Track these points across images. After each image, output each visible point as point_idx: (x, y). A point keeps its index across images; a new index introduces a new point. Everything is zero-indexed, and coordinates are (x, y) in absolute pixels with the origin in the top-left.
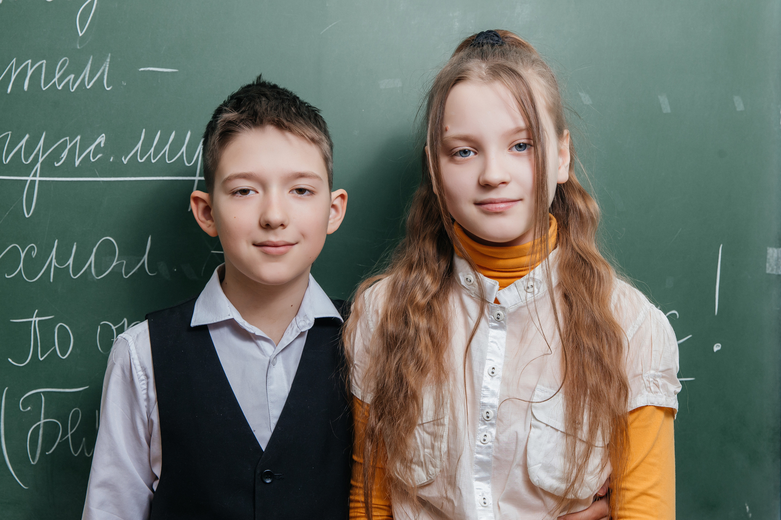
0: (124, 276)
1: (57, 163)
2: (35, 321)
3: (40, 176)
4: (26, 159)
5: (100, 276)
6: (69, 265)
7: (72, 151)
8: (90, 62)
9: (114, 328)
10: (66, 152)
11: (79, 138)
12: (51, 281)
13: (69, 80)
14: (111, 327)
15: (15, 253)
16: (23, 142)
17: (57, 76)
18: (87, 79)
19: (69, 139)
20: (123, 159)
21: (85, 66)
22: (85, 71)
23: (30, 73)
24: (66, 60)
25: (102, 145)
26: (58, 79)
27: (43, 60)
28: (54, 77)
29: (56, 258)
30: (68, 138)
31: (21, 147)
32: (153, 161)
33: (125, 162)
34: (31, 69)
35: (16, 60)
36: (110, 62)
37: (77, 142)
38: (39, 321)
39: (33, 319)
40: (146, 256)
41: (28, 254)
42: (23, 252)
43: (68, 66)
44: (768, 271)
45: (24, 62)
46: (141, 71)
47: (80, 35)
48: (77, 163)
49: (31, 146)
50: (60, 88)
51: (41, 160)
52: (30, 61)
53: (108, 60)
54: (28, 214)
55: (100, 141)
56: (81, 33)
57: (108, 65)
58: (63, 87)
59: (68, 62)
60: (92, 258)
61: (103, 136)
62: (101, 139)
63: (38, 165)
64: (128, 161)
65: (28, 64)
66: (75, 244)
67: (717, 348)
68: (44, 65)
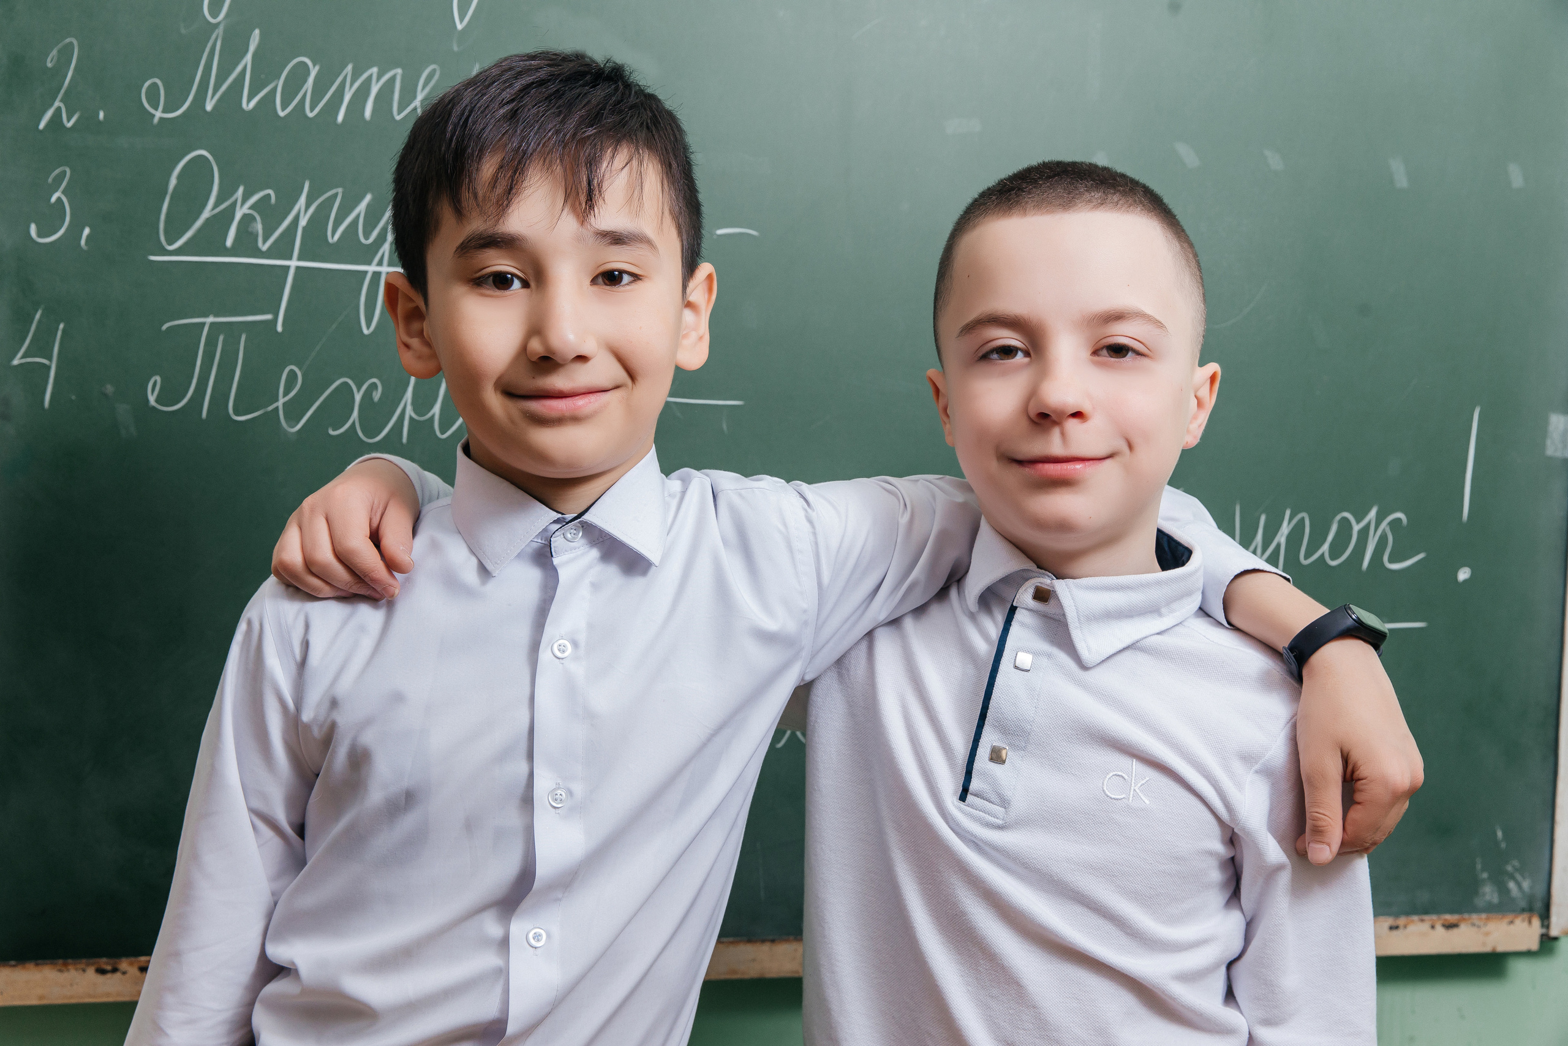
3: (388, 265)
4: (367, 236)
6: (433, 416)
12: (405, 440)
15: (345, 393)
16: (362, 207)
17: (419, 99)
23: (374, 91)
24: (434, 71)
26: (420, 103)
27: (397, 68)
28: (415, 97)
29: (412, 404)
31: (358, 216)
34: (377, 82)
35: (353, 67)
41: (368, 395)
42: (358, 392)
43: (438, 81)
44: (1550, 452)
45: (367, 70)
47: (459, 27)
49: (374, 215)
52: (376, 69)
54: (368, 329)
56: (461, 24)
59: (437, 75)
63: (386, 247)
65: (372, 74)
67: (1463, 575)
68: (398, 77)
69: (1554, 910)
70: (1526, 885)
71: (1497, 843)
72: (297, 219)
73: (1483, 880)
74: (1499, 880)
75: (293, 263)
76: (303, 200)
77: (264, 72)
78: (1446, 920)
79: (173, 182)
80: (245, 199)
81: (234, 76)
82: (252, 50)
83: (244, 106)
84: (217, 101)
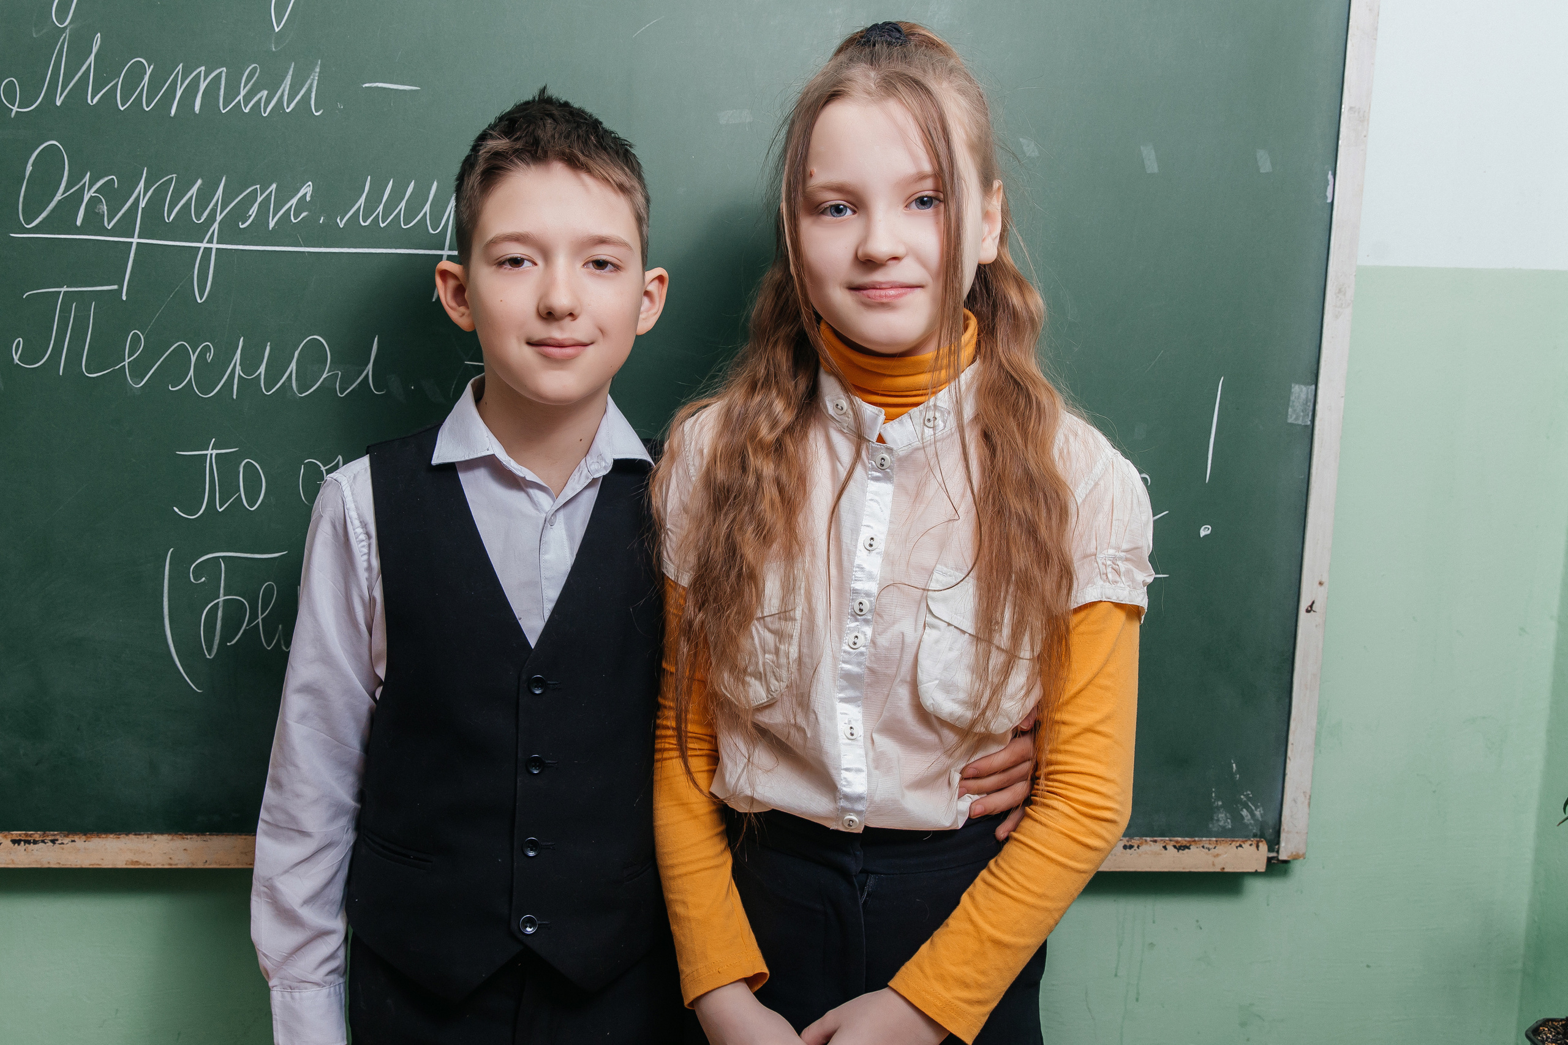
0: (339, 394)
1: (242, 224)
2: (211, 455)
3: (218, 243)
4: (198, 216)
5: (304, 393)
6: (260, 373)
7: (265, 205)
8: (291, 72)
9: (323, 469)
10: (256, 205)
11: (274, 186)
12: (235, 397)
13: (260, 99)
14: (320, 467)
15: (181, 355)
16: (194, 190)
17: (243, 93)
18: (286, 97)
19: (260, 188)
20: (338, 221)
21: (284, 78)
22: (283, 86)
23: (203, 86)
24: (255, 69)
25: (308, 199)
26: (244, 97)
27: (222, 67)
28: (239, 94)
29: (240, 365)
30: (258, 186)
31: (191, 198)
32: (382, 225)
33: (341, 226)
34: (205, 80)
35: (183, 66)
36: (320, 73)
37: (271, 191)
38: (217, 455)
39: (209, 452)
40: (370, 366)
41: (201, 357)
42: (194, 354)
43: (258, 77)
44: (1291, 420)
45: (195, 69)
46: (366, 87)
47: (277, 30)
48: (272, 225)
49: (204, 197)
50: (247, 111)
51: (219, 218)
52: (203, 68)
53: (318, 70)
54: (201, 299)
55: (306, 191)
56: (278, 27)
57: (317, 78)
58: (251, 109)
59: (258, 70)
60: (293, 365)
61: (310, 185)
62: (307, 190)
63: (216, 226)
64: (345, 224)
65: (201, 71)
66: (269, 344)
67: (1205, 531)
68: (224, 75)
69: (1283, 836)
70: (1258, 813)
71: (1232, 775)
72: (137, 199)
73: (1218, 808)
74: (1233, 808)
75: (135, 240)
76: (142, 184)
77: (105, 71)
78: (1177, 842)
79: (29, 168)
80: (91, 185)
81: (80, 74)
82: (95, 50)
83: (89, 101)
84: (65, 96)
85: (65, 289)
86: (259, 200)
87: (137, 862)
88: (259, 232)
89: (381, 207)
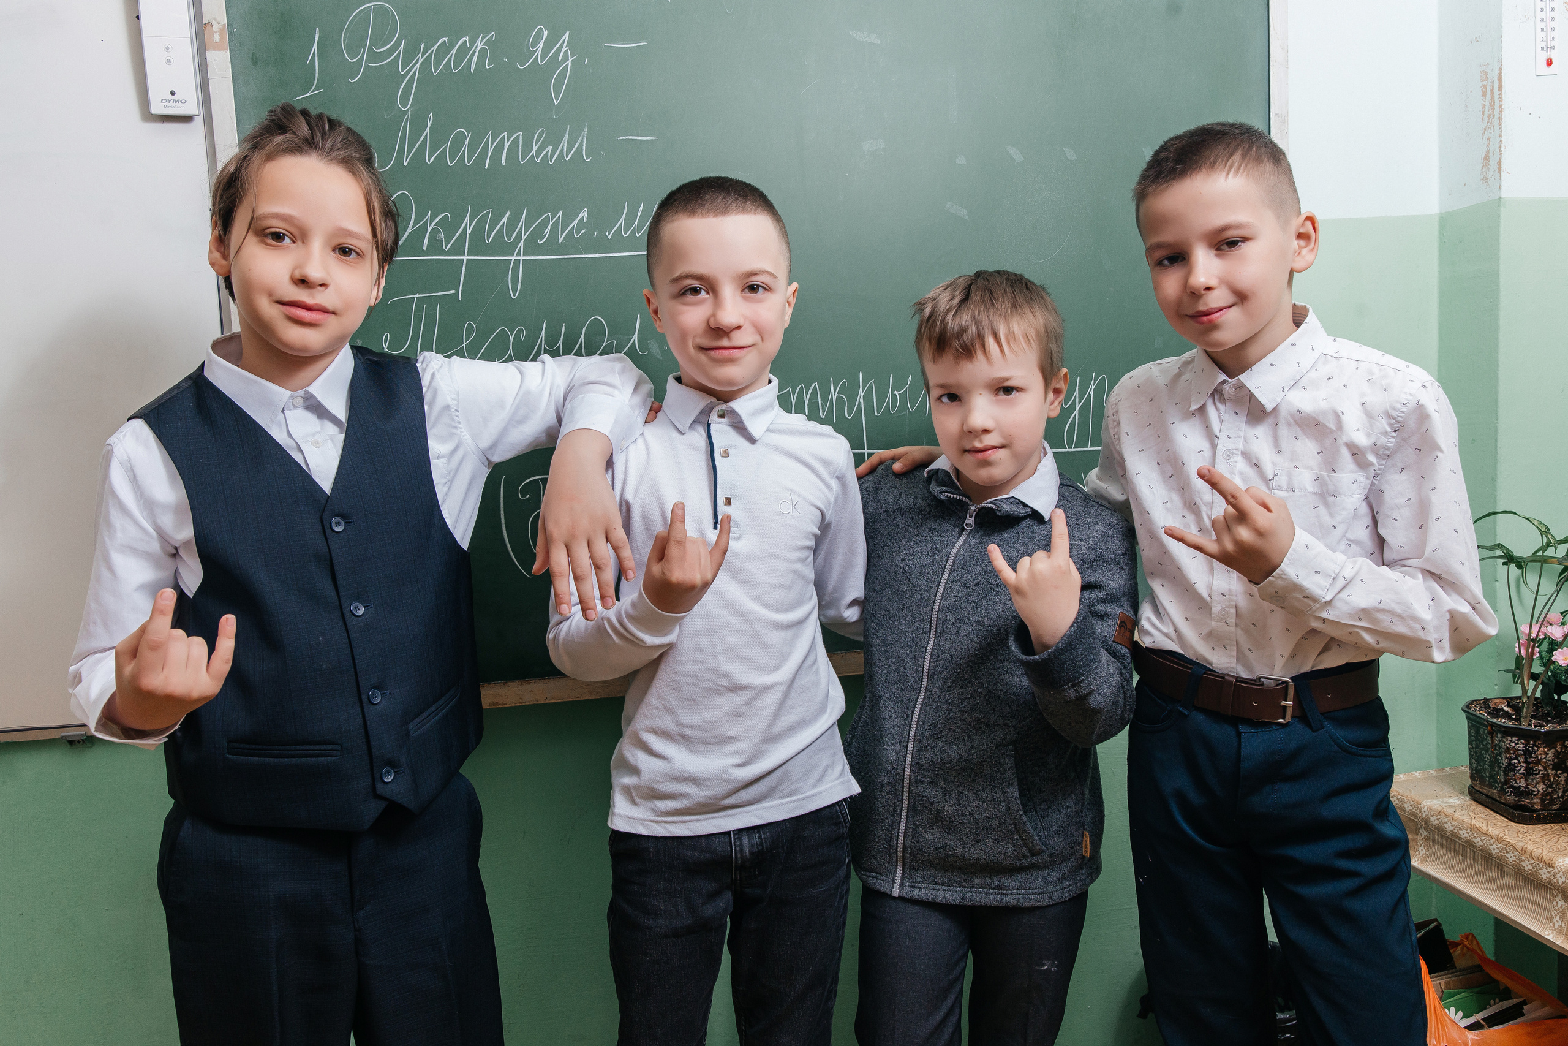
1: (540, 241)
3: (524, 255)
4: (509, 237)
6: (559, 347)
7: (555, 227)
8: (567, 133)
10: (549, 227)
11: (561, 213)
13: (547, 152)
15: (503, 335)
16: (505, 219)
17: (535, 149)
18: (565, 150)
19: (551, 215)
20: (607, 234)
21: (563, 136)
22: (563, 142)
23: (506, 146)
24: (542, 131)
25: (585, 220)
26: (536, 152)
27: (519, 131)
28: (533, 150)
29: (545, 341)
30: (550, 213)
31: (503, 224)
32: (638, 236)
33: (609, 237)
34: (508, 141)
35: (492, 133)
36: (588, 132)
37: (560, 216)
40: (636, 335)
41: (517, 337)
42: (512, 336)
43: (545, 138)
45: (501, 135)
46: (621, 139)
47: (556, 104)
48: (561, 240)
49: (512, 224)
50: (538, 161)
51: (523, 238)
52: (506, 133)
53: (586, 130)
54: (514, 296)
55: (582, 215)
56: (556, 101)
57: (586, 135)
58: (542, 160)
59: (545, 133)
60: (582, 339)
61: (585, 211)
62: (584, 214)
63: (522, 243)
64: (612, 236)
65: (504, 136)
66: (564, 324)
68: (521, 137)
72: (465, 228)
75: (465, 257)
76: (468, 217)
77: (438, 139)
80: (432, 220)
81: (419, 143)
82: (429, 125)
83: (427, 161)
84: (410, 159)
85: (418, 295)
86: (551, 223)
87: (497, 704)
88: (552, 246)
89: (637, 222)
